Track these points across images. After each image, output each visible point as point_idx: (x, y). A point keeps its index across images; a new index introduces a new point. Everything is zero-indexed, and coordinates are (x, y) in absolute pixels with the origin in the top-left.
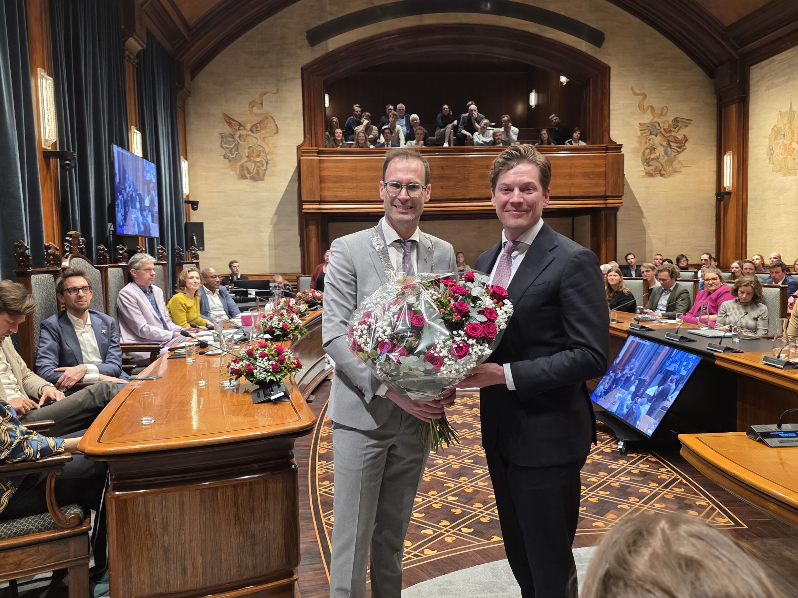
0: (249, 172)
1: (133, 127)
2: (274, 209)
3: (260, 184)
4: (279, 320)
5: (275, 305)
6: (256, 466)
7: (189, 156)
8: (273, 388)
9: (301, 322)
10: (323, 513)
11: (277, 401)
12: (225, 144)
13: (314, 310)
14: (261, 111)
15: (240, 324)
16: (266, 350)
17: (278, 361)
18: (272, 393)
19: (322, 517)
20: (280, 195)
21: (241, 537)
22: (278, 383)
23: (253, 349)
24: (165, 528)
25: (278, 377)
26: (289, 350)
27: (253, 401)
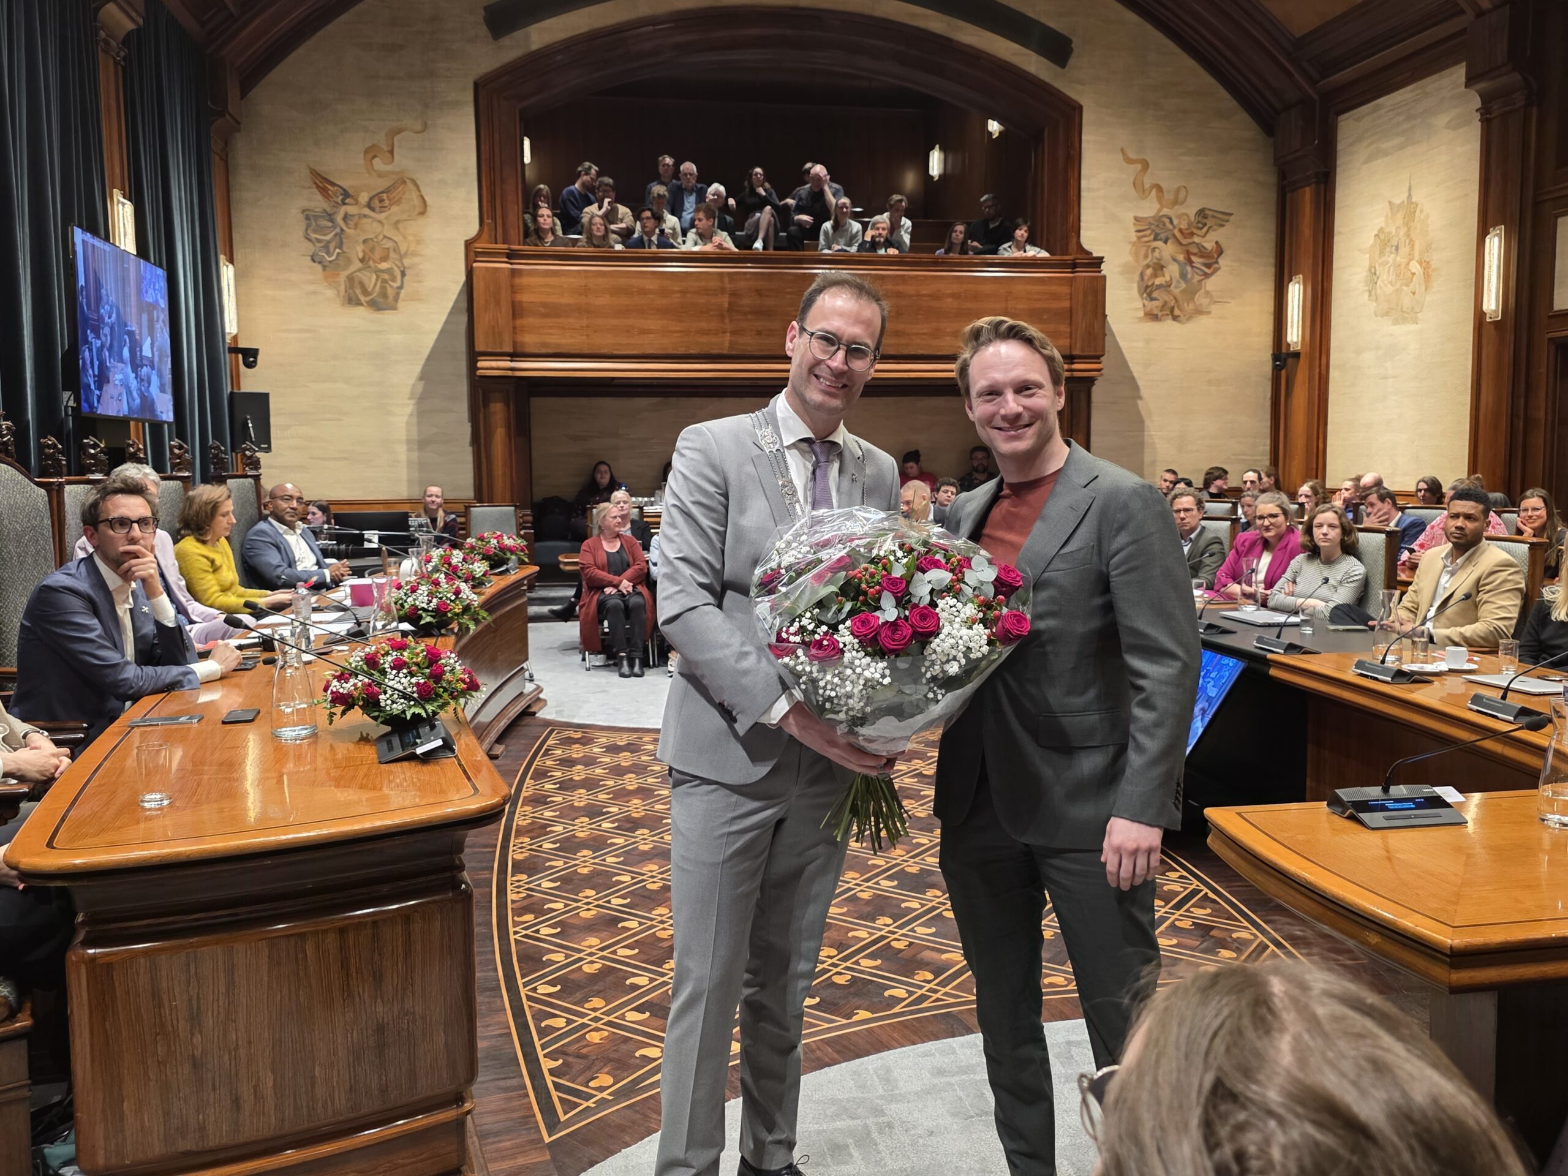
0: (365, 292)
1: (117, 194)
2: (418, 369)
3: (388, 316)
4: (431, 594)
5: (420, 563)
6: (385, 889)
7: (237, 256)
8: (421, 730)
9: (474, 597)
10: (523, 977)
11: (428, 757)
12: (315, 232)
13: (501, 573)
14: (389, 168)
15: (348, 602)
16: (405, 654)
17: (430, 676)
18: (418, 741)
19: (521, 986)
20: (429, 341)
21: (355, 1032)
22: (430, 721)
23: (377, 652)
24: (195, 1020)
25: (430, 708)
26: (453, 655)
27: (379, 758)
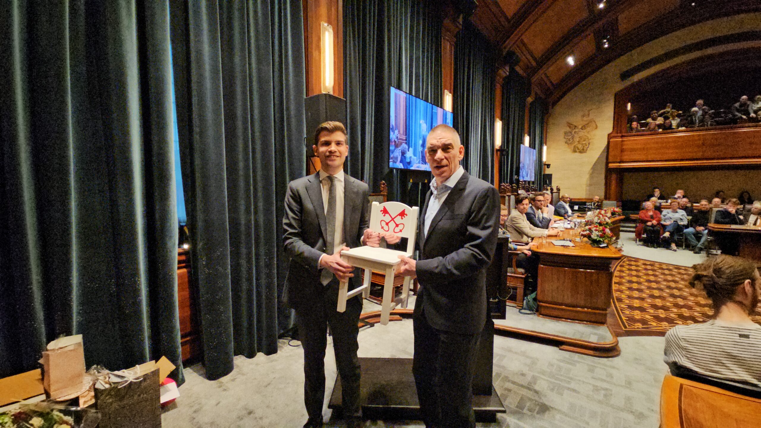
0: (578, 149)
1: (526, 135)
2: (591, 167)
3: (583, 155)
4: (598, 219)
7: (547, 143)
9: (609, 220)
10: (617, 302)
11: (603, 247)
12: (567, 136)
13: (615, 216)
17: (603, 233)
18: (601, 244)
20: (595, 160)
21: (586, 291)
22: (603, 241)
27: (592, 246)
